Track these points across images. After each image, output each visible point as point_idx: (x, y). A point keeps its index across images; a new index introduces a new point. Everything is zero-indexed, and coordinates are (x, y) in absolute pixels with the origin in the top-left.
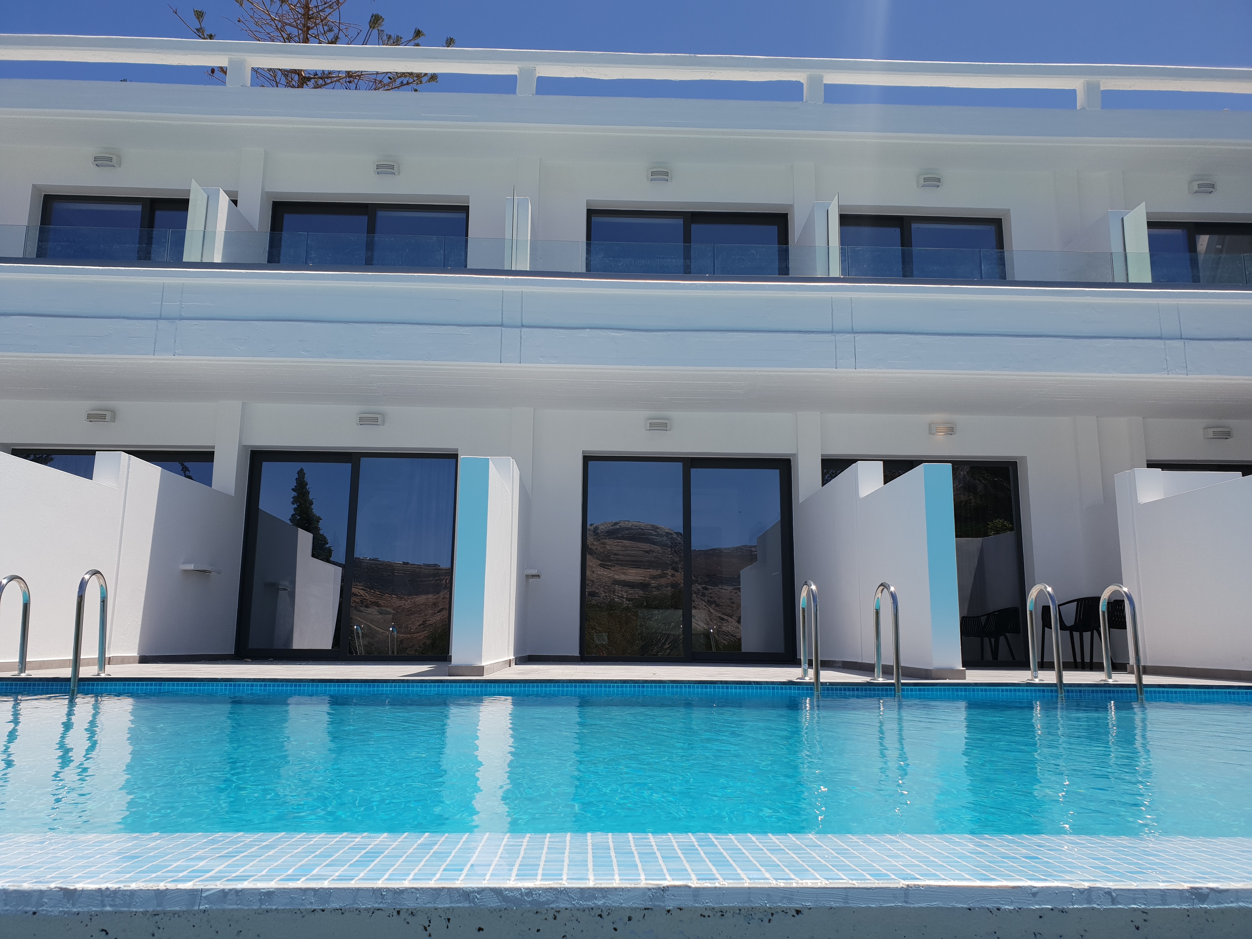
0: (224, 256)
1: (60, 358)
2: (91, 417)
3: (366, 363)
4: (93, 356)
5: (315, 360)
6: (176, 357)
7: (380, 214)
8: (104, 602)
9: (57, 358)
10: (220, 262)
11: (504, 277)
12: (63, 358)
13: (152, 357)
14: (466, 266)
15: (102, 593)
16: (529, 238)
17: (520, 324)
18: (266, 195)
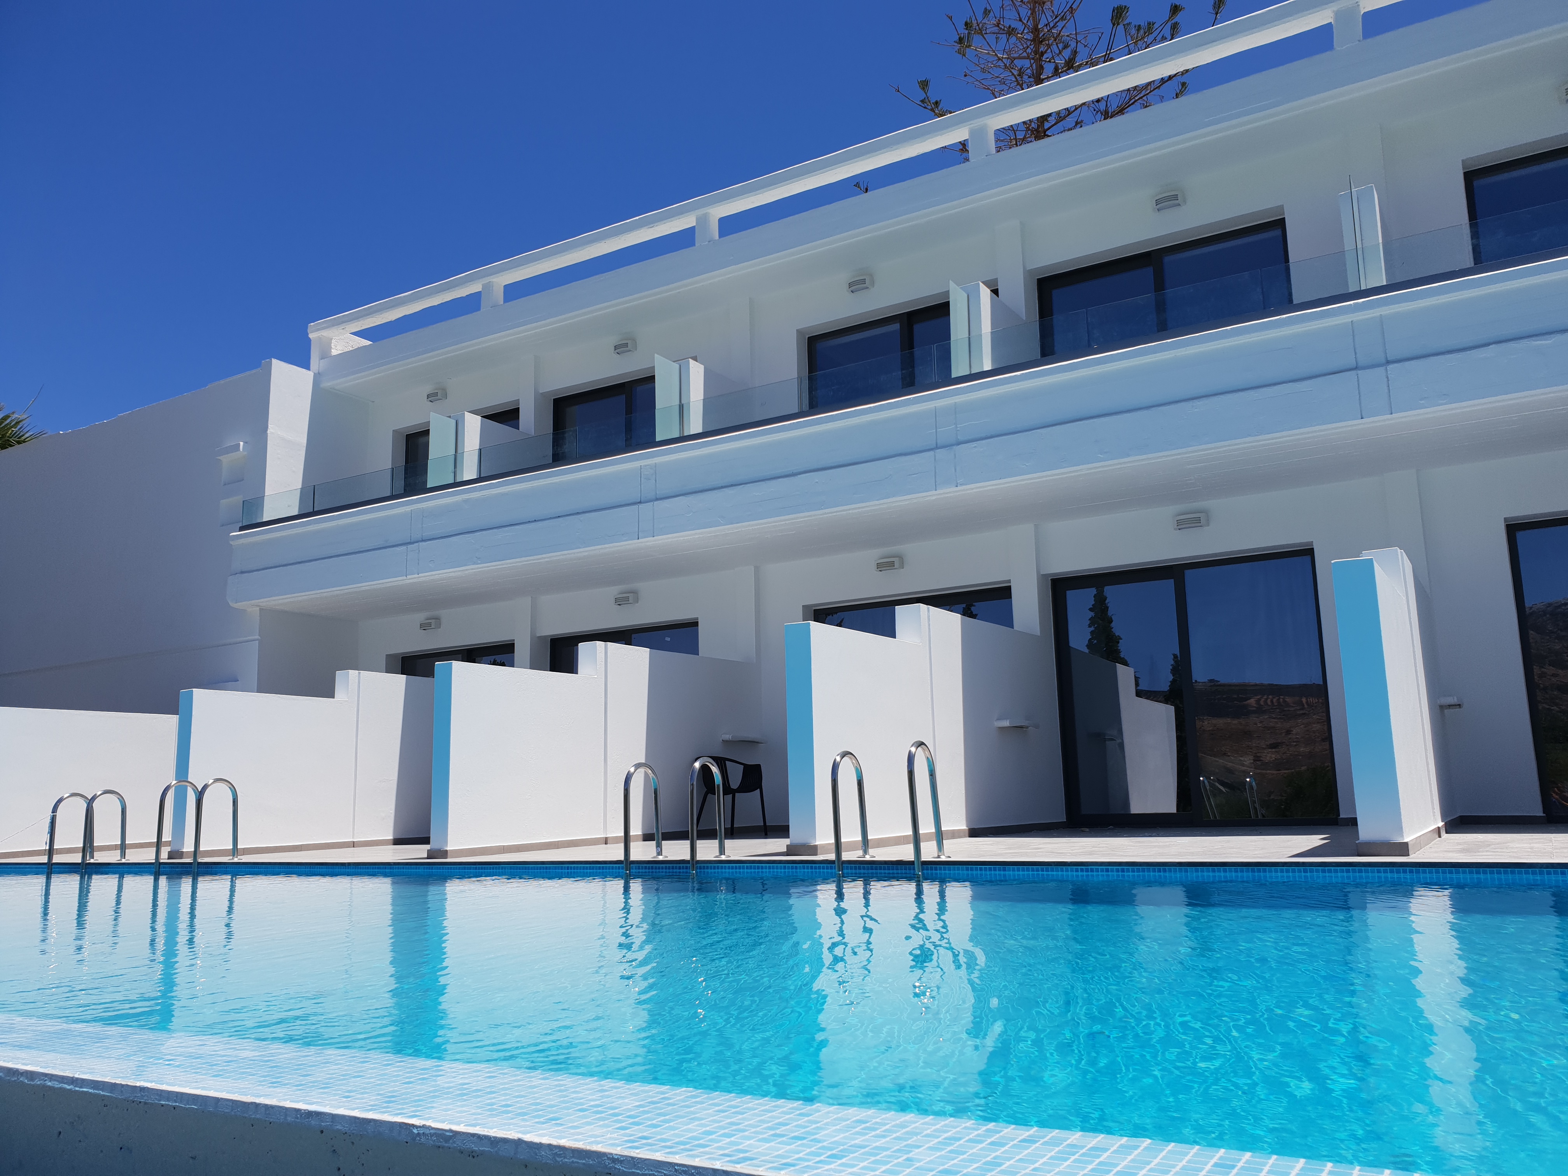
0: (994, 360)
1: (846, 510)
2: (880, 567)
3: (1179, 454)
4: (877, 502)
5: (1115, 461)
6: (959, 488)
7: (1168, 259)
8: (932, 774)
9: (844, 510)
10: (990, 369)
11: (1351, 302)
12: (849, 510)
13: (934, 492)
14: (1291, 301)
15: (929, 766)
16: (1381, 241)
17: (1384, 361)
18: (1028, 273)
